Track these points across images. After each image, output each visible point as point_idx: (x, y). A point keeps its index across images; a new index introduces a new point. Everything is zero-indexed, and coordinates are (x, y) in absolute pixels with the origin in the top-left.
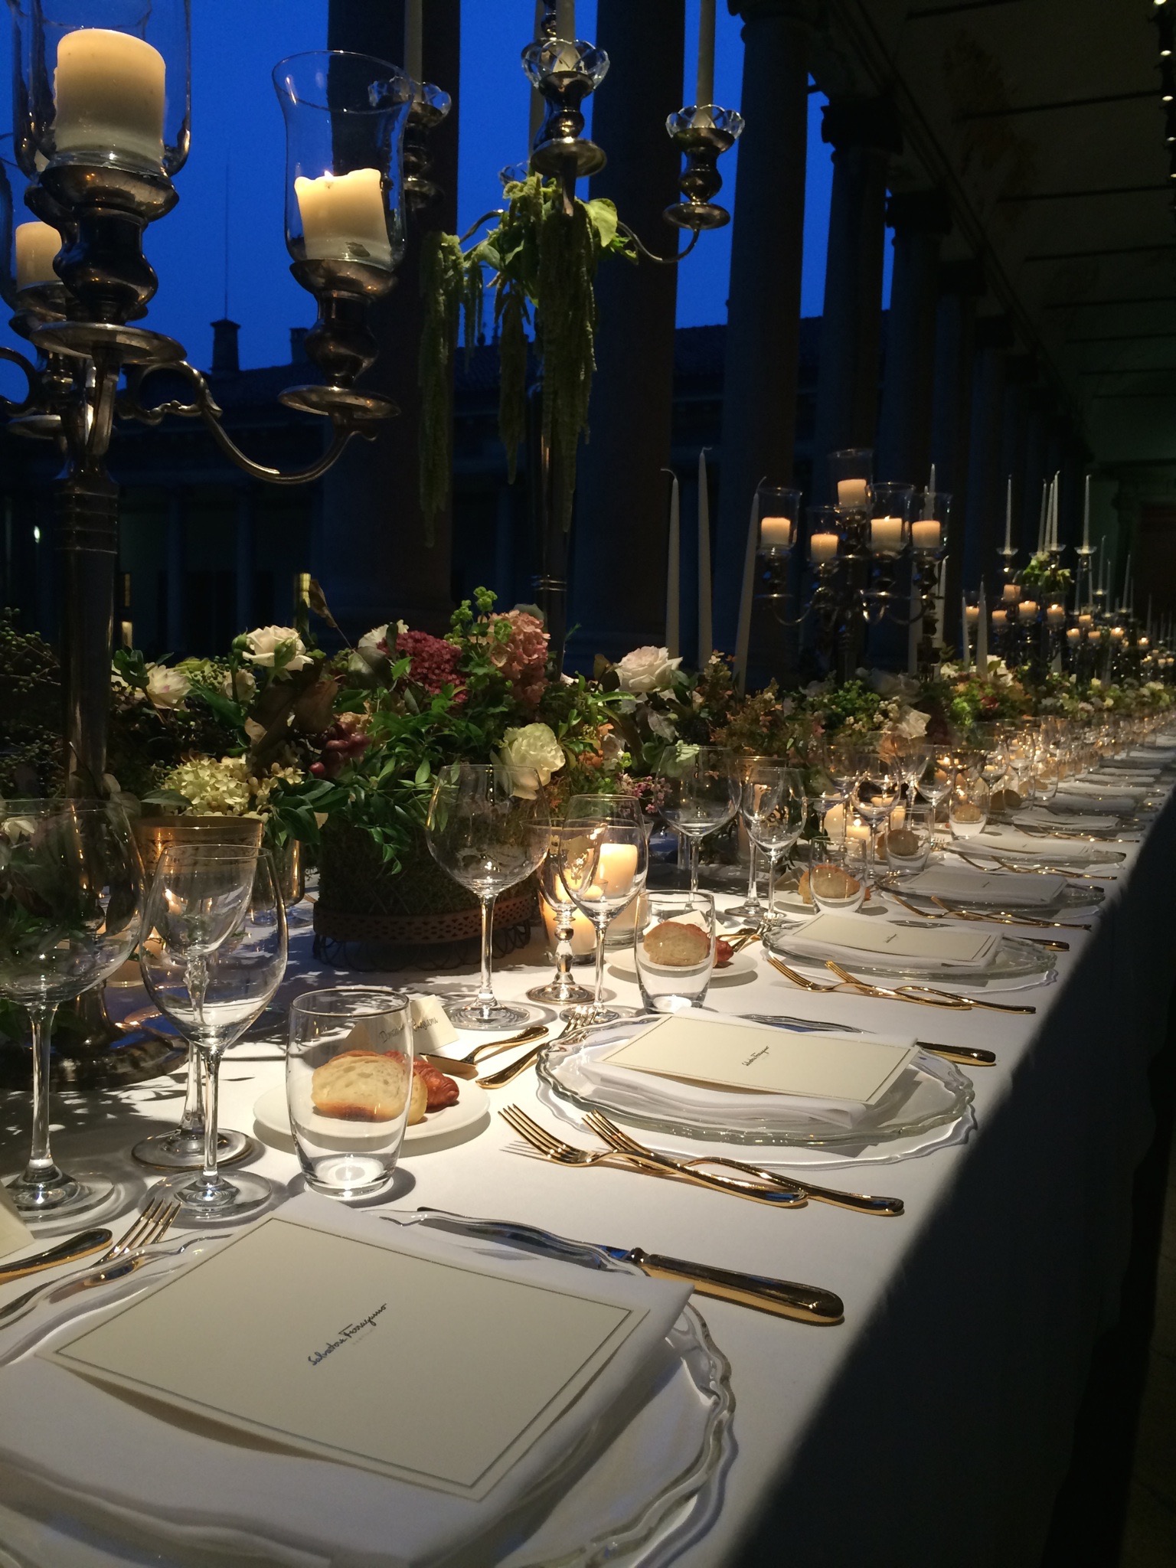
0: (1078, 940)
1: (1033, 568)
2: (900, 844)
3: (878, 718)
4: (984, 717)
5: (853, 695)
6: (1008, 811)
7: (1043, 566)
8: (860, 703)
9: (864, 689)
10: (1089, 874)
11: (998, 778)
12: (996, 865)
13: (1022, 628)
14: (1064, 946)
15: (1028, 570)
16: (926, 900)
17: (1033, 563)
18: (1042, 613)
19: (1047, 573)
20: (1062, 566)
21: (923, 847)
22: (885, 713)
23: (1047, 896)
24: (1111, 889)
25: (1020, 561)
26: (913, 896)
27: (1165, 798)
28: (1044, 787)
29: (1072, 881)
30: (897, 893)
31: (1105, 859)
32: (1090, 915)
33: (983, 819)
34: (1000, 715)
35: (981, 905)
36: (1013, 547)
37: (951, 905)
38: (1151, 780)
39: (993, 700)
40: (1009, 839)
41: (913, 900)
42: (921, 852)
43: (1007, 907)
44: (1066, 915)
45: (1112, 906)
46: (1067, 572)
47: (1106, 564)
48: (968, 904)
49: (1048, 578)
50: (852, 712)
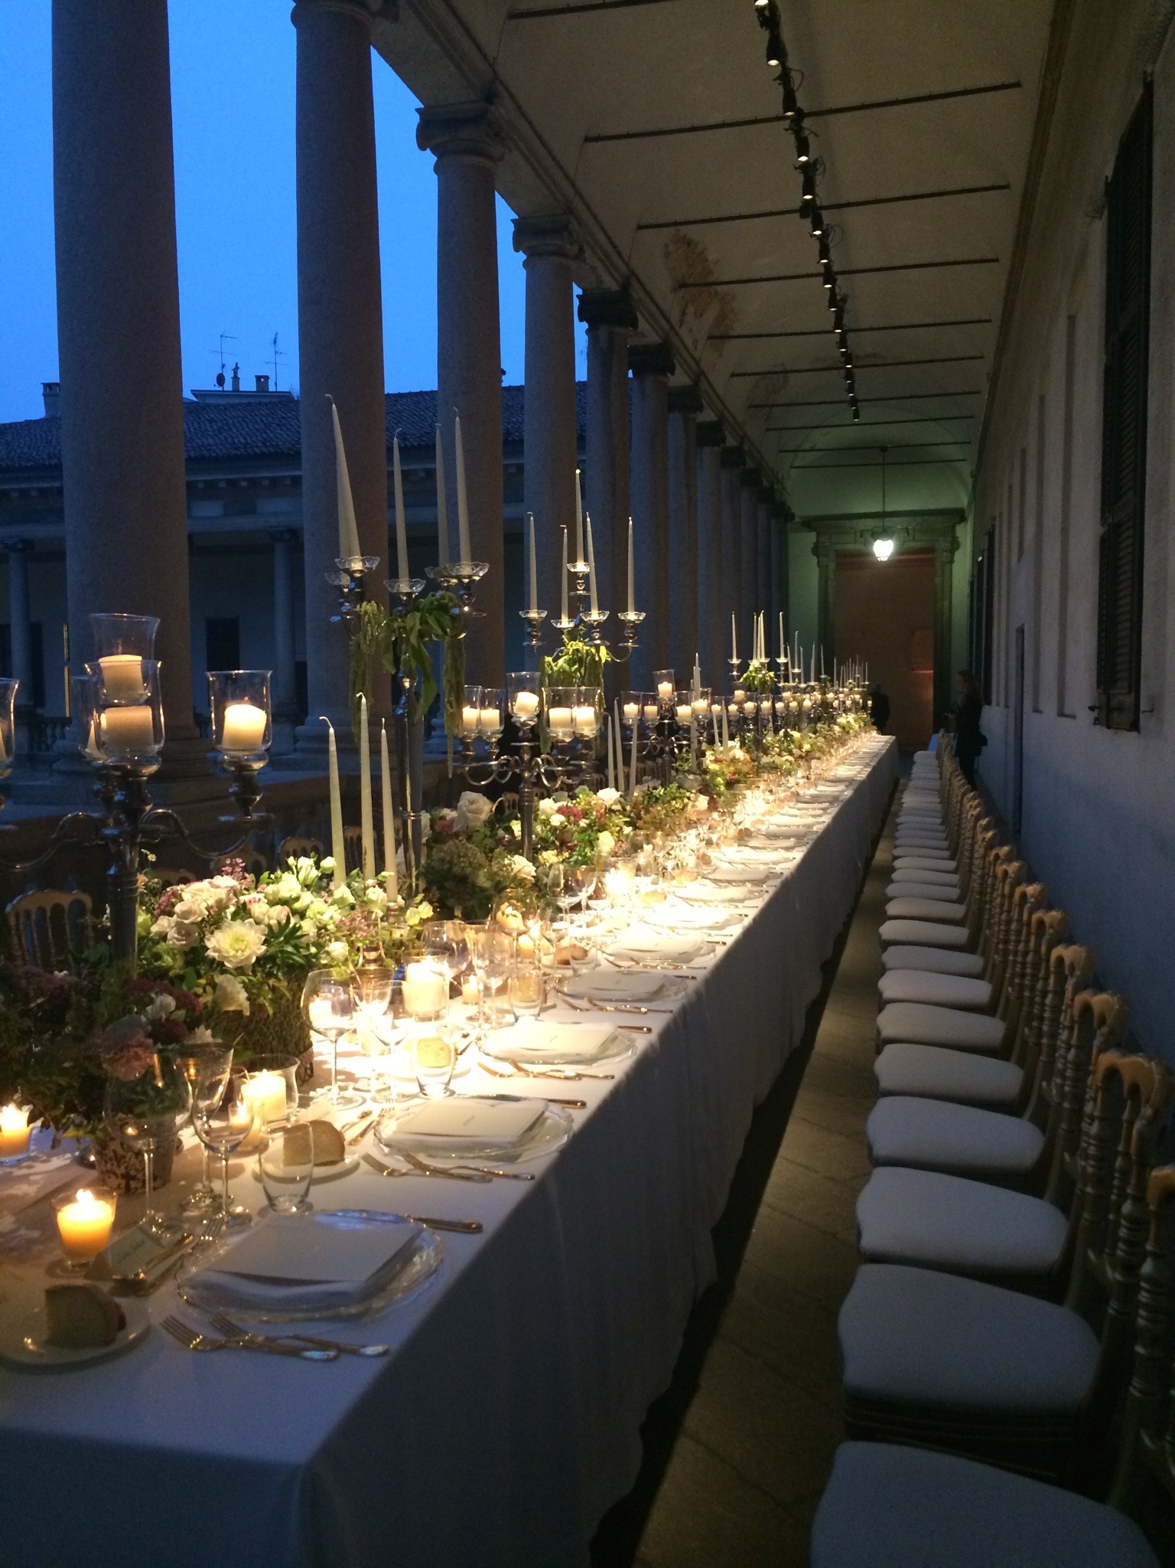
0: (772, 891)
1: (751, 672)
2: (704, 860)
3: (686, 800)
4: (730, 784)
5: (674, 790)
6: (747, 839)
7: (757, 670)
8: (678, 795)
9: (679, 787)
10: (778, 869)
11: (740, 823)
12: (743, 866)
13: (747, 719)
14: (767, 892)
15: (748, 673)
16: (721, 881)
17: (751, 668)
18: (758, 709)
19: (760, 676)
20: (770, 670)
21: (714, 861)
22: (689, 798)
23: (762, 876)
24: (787, 873)
25: (744, 667)
26: (715, 880)
27: (825, 824)
28: (762, 822)
29: (772, 871)
30: (710, 879)
31: (787, 860)
32: (778, 882)
33: (736, 845)
34: (738, 782)
35: (740, 881)
36: (738, 658)
37: (729, 882)
38: (821, 812)
39: (734, 774)
40: (747, 854)
41: (715, 881)
42: (713, 863)
43: (749, 881)
44: (770, 883)
45: (787, 879)
46: (772, 674)
47: (799, 650)
48: (735, 881)
49: (761, 679)
50: (674, 799)
